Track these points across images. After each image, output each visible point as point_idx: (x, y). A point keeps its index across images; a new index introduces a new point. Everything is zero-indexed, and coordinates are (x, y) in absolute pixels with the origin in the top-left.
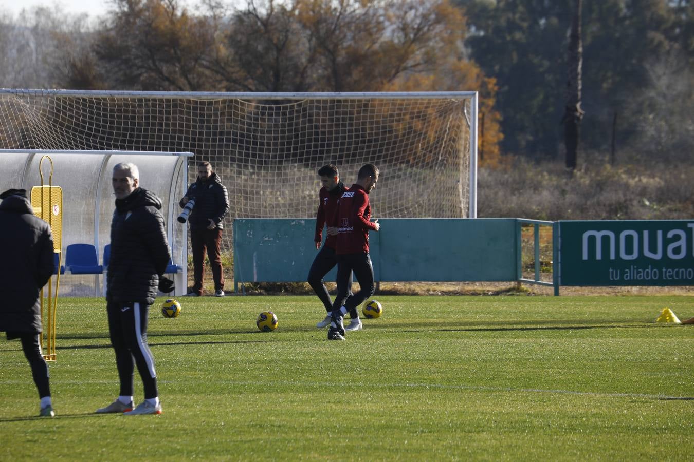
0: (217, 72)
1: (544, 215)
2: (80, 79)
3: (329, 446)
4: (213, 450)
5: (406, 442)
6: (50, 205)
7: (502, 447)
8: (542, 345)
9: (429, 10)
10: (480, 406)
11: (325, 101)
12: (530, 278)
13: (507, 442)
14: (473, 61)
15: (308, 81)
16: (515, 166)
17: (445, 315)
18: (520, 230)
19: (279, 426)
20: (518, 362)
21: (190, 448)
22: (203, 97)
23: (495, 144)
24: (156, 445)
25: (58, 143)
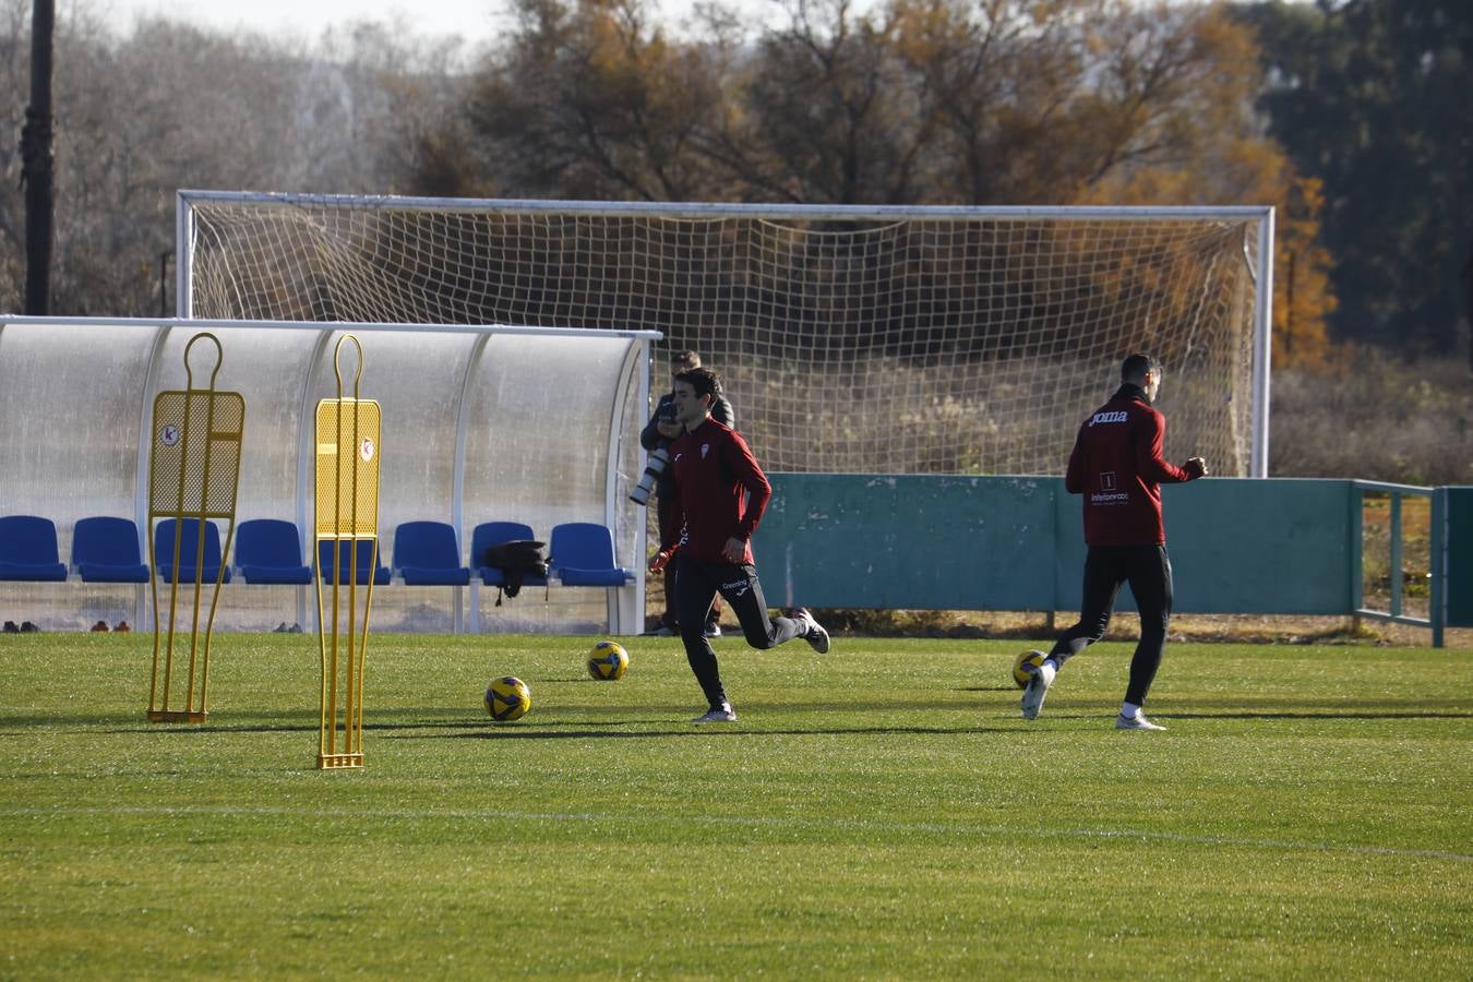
0: (724, 161)
1: (1417, 472)
2: (438, 175)
3: (926, 960)
4: (679, 964)
5: (1091, 955)
6: (355, 440)
7: (1299, 970)
8: (1398, 754)
9: (1178, 30)
10: (1256, 881)
11: (944, 225)
12: (1381, 609)
13: (1310, 961)
14: (1272, 141)
15: (916, 181)
16: (1359, 367)
17: (1191, 685)
18: (1360, 506)
19: (822, 916)
20: (1343, 788)
21: (630, 958)
22: (685, 214)
23: (1316, 319)
24: (560, 949)
25: (384, 307)
